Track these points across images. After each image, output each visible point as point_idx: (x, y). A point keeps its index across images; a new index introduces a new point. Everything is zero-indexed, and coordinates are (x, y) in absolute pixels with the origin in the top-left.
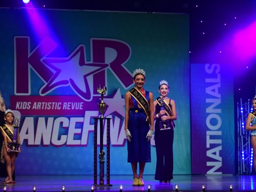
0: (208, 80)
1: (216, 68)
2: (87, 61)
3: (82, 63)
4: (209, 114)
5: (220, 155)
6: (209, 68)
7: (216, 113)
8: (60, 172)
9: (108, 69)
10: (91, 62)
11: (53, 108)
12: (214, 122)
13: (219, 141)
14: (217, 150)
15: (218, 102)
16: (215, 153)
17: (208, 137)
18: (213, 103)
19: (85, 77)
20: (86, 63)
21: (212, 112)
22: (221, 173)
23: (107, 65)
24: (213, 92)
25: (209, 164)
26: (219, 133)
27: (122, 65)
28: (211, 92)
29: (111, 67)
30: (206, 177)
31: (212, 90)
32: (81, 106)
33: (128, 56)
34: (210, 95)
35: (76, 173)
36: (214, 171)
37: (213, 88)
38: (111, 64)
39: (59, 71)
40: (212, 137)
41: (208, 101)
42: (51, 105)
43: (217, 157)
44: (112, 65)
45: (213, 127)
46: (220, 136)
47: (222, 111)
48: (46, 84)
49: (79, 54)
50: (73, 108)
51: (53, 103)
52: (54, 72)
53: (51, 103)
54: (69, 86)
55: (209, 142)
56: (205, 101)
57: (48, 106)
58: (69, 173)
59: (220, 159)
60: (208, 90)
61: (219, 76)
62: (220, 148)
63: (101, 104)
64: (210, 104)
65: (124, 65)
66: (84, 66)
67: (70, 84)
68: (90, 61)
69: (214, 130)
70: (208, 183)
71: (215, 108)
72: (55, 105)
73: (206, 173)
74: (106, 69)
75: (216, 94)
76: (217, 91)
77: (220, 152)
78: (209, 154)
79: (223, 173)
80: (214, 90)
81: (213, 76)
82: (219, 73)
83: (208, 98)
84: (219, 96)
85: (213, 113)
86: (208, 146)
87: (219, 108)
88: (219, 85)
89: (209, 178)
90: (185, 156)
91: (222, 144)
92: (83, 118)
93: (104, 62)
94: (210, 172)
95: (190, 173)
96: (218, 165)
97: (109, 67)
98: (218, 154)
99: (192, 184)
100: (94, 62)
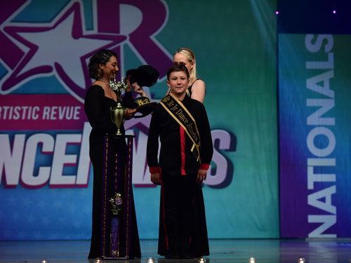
0: (310, 65)
1: (325, 42)
2: (87, 29)
3: (77, 33)
4: (313, 127)
5: (333, 203)
6: (313, 42)
7: (326, 126)
8: (38, 236)
9: (126, 45)
10: (95, 32)
11: (23, 117)
12: (321, 142)
13: (331, 178)
14: (328, 193)
15: (328, 105)
16: (323, 200)
17: (310, 170)
18: (319, 108)
19: (83, 59)
20: (85, 32)
21: (317, 124)
22: (334, 236)
23: (124, 38)
24: (320, 87)
25: (312, 219)
26: (332, 162)
27: (153, 37)
28: (316, 86)
29: (131, 40)
30: (307, 243)
31: (318, 84)
32: (76, 113)
33: (163, 21)
34: (315, 92)
35: (68, 237)
36: (322, 232)
37: (321, 80)
38: (130, 35)
39: (34, 48)
40: (318, 170)
41: (310, 102)
42: (21, 112)
43: (328, 206)
44: (134, 37)
45: (320, 150)
46: (332, 167)
47: (336, 121)
48: (11, 72)
49: (71, 17)
50: (61, 117)
51: (25, 108)
52: (26, 50)
53: (19, 108)
54: (54, 76)
55: (312, 178)
56: (305, 103)
57: (14, 114)
58: (54, 236)
59: (333, 210)
60: (311, 84)
61: (331, 56)
62: (333, 190)
63: (117, 111)
64: (314, 109)
65: (156, 37)
66: (81, 40)
67: (54, 73)
68: (92, 29)
69: (321, 158)
70: (310, 254)
71: (323, 116)
72: (27, 110)
73: (307, 237)
74: (122, 44)
75: (326, 90)
76: (327, 84)
77: (333, 196)
78: (312, 200)
79: (338, 237)
80: (321, 84)
81: (321, 56)
82: (331, 51)
83: (311, 97)
84: (332, 94)
85: (319, 126)
86: (310, 186)
87: (331, 116)
88: (331, 74)
89: (312, 244)
90: (268, 204)
91: (337, 183)
92: (79, 136)
93: (118, 32)
94: (314, 234)
95: (278, 237)
96: (330, 221)
97: (127, 41)
98: (329, 200)
99: (281, 256)
100: (99, 31)
